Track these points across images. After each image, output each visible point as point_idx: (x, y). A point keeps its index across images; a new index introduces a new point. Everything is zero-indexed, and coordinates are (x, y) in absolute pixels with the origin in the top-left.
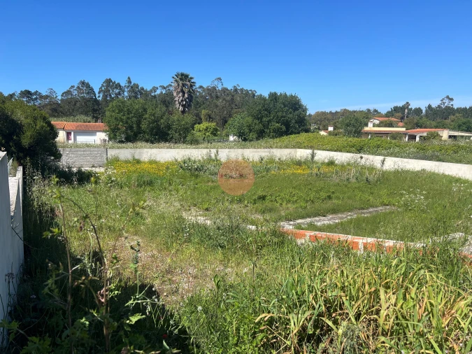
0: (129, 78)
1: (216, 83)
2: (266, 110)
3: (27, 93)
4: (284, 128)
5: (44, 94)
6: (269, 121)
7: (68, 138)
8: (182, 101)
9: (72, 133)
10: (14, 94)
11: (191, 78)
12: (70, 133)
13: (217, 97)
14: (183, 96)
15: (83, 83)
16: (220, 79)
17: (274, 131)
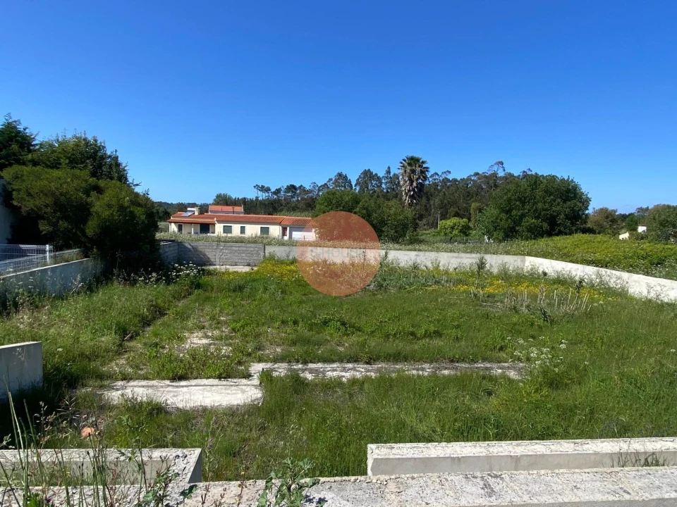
0: (389, 168)
1: (495, 168)
2: (520, 199)
3: (292, 188)
4: (545, 226)
5: (308, 188)
6: (523, 216)
7: (284, 234)
8: (409, 191)
9: (288, 228)
10: (280, 189)
11: (423, 162)
12: (286, 228)
13: (496, 186)
14: (411, 185)
15: (340, 175)
16: (502, 163)
17: (530, 230)
